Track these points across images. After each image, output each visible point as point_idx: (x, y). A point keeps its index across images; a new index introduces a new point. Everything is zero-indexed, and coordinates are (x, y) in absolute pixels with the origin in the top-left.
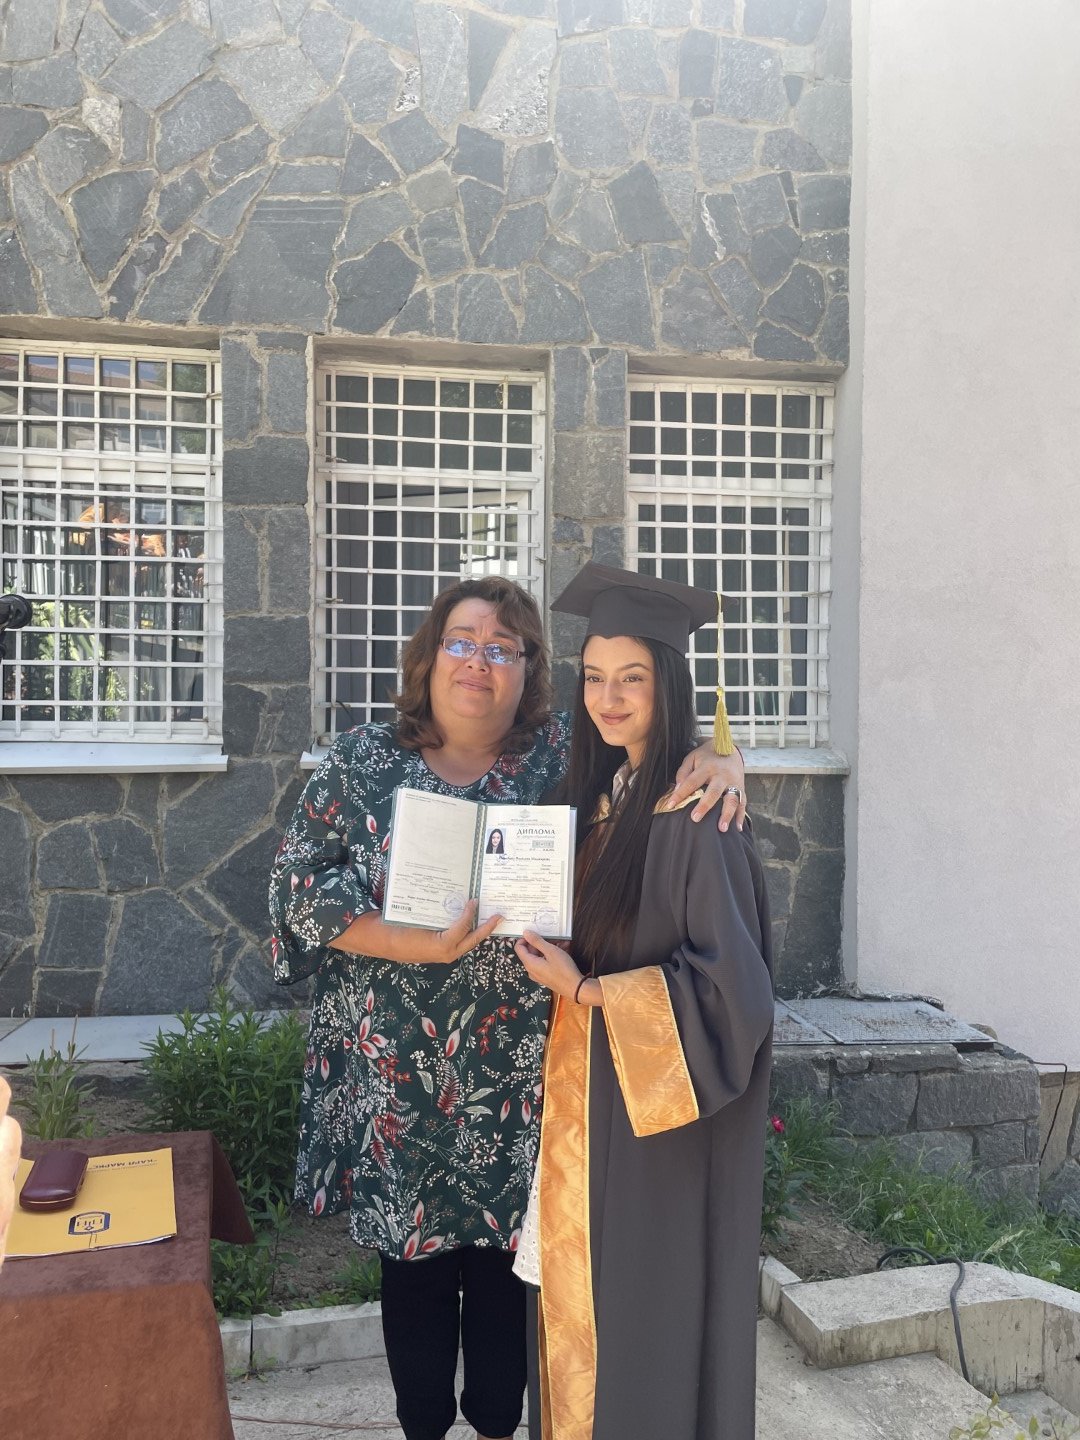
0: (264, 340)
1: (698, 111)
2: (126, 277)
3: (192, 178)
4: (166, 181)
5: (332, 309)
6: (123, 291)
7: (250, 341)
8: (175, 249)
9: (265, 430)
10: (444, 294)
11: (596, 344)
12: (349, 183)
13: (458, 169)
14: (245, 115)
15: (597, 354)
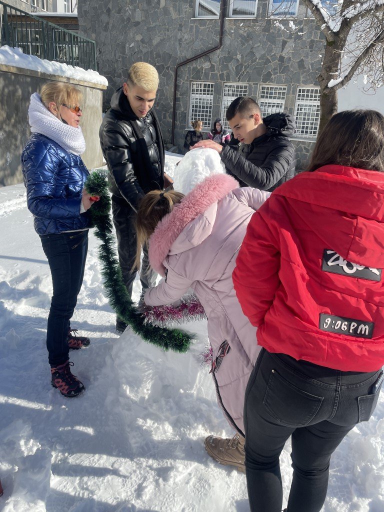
0: (254, 84)
1: (311, 51)
2: (240, 76)
3: (248, 64)
4: (245, 64)
5: (262, 80)
6: (239, 78)
7: (252, 84)
8: (245, 73)
9: (252, 95)
10: (275, 78)
11: (293, 83)
12: (265, 64)
13: (279, 61)
14: (255, 55)
15: (293, 85)
